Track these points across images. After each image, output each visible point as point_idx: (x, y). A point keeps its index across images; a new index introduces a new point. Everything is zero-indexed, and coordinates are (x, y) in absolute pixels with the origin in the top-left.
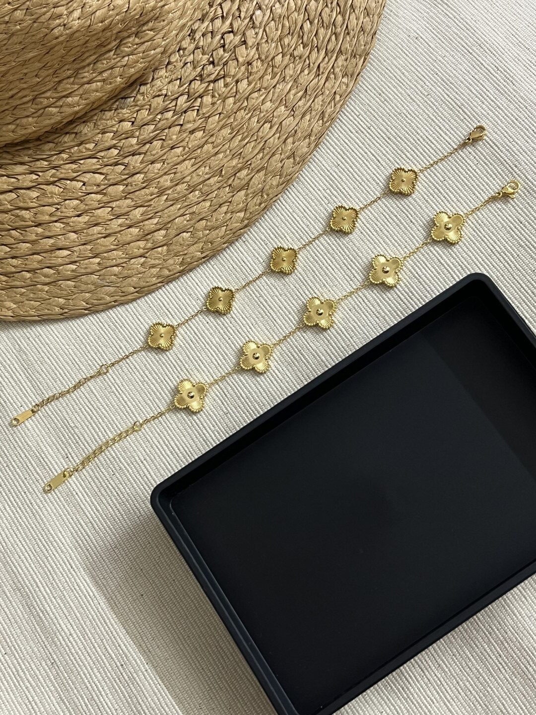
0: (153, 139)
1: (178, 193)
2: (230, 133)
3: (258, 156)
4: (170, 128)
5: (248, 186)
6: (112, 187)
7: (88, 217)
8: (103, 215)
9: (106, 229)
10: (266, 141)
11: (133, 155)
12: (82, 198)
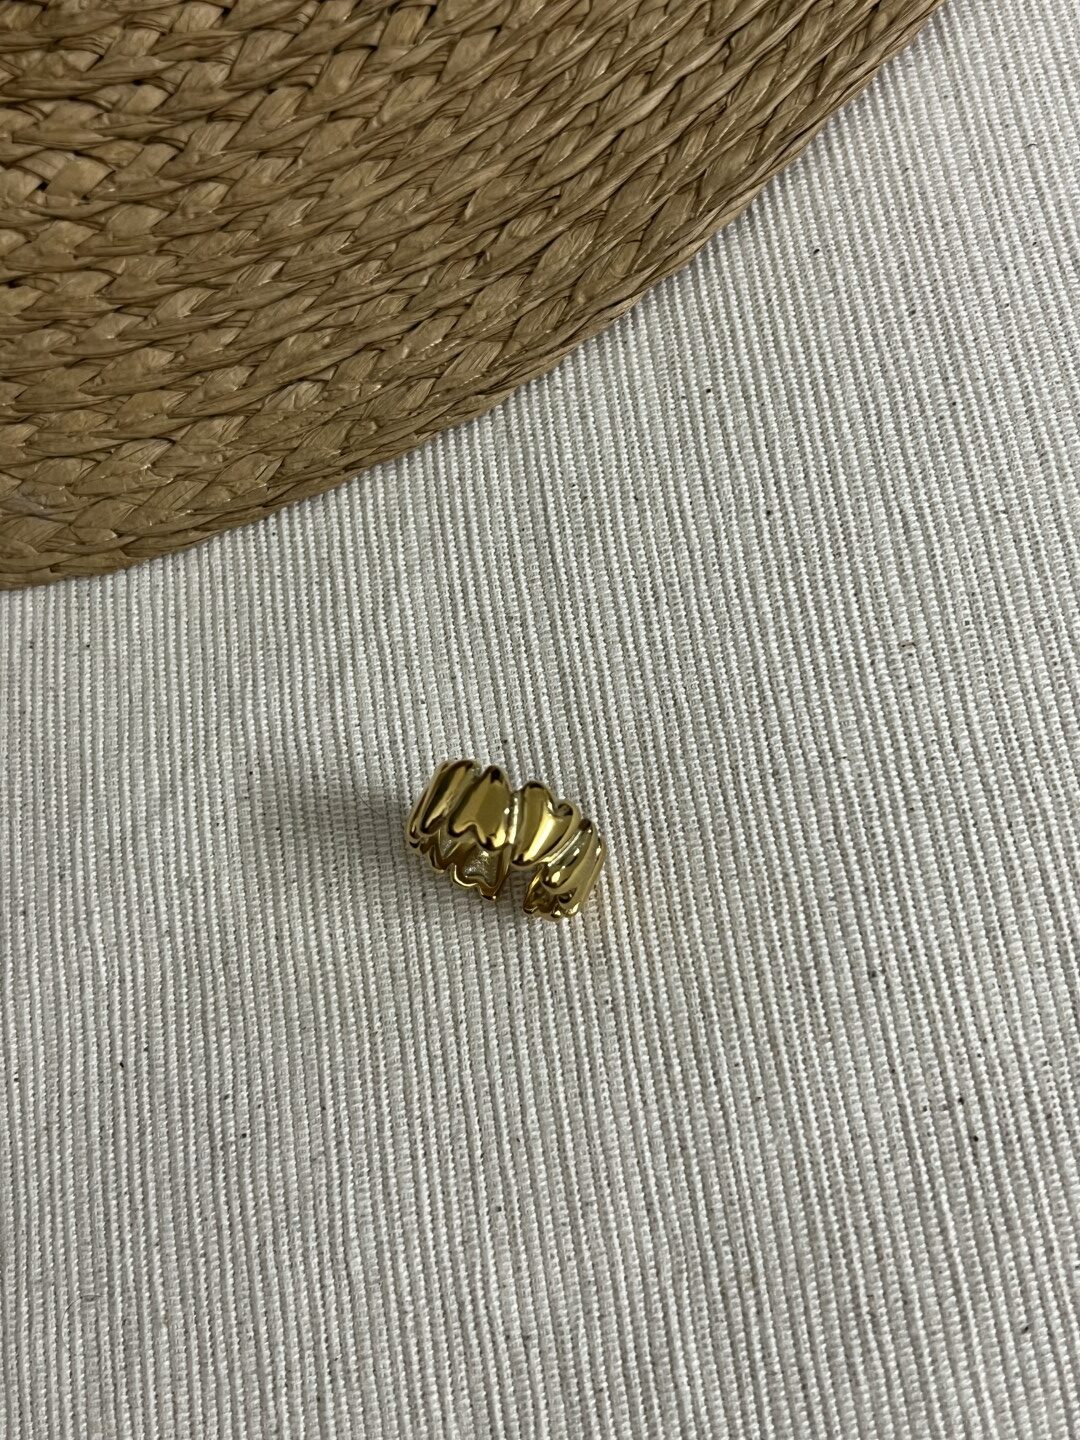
0: (281, 78)
1: (320, 260)
2: (518, 94)
3: (587, 174)
4: (337, 50)
5: (536, 264)
6: (125, 208)
7: (37, 294)
8: (80, 292)
9: (78, 343)
10: (622, 131)
11: (211, 118)
12: (29, 229)
